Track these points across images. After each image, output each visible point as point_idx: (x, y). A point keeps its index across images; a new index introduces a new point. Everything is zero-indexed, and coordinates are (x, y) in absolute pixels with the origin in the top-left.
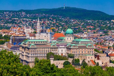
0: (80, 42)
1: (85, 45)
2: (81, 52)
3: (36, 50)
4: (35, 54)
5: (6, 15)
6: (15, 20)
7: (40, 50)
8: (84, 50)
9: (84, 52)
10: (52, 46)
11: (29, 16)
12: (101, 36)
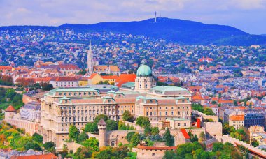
0: (164, 92)
3: (72, 110)
4: (70, 118)
5: (32, 35)
6: (49, 46)
7: (76, 109)
11: (82, 38)
12: (226, 78)
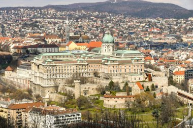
0: (123, 55)
1: (130, 59)
2: (123, 71)
3: (55, 69)
4: (53, 75)
5: (24, 13)
6: (37, 22)
7: (58, 69)
8: (128, 66)
9: (128, 71)
10: (79, 62)
11: (61, 15)
